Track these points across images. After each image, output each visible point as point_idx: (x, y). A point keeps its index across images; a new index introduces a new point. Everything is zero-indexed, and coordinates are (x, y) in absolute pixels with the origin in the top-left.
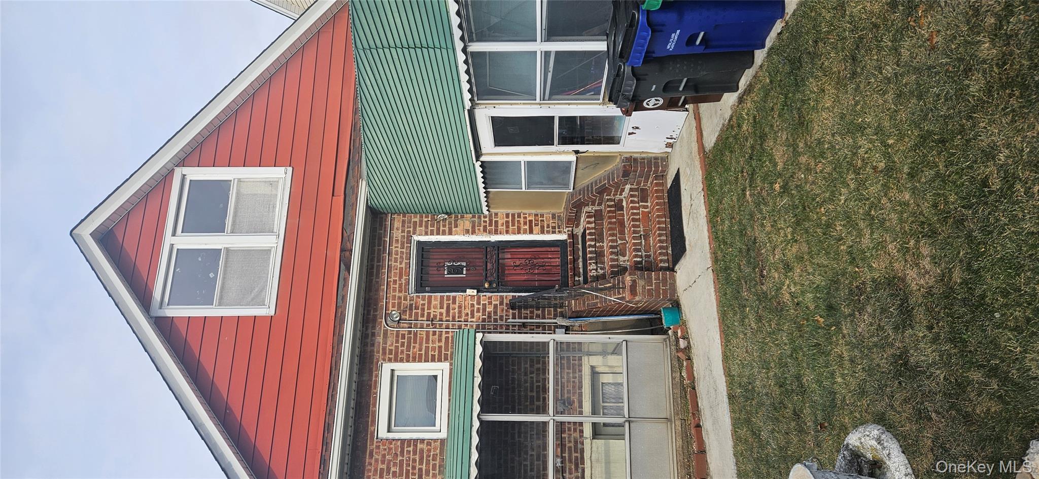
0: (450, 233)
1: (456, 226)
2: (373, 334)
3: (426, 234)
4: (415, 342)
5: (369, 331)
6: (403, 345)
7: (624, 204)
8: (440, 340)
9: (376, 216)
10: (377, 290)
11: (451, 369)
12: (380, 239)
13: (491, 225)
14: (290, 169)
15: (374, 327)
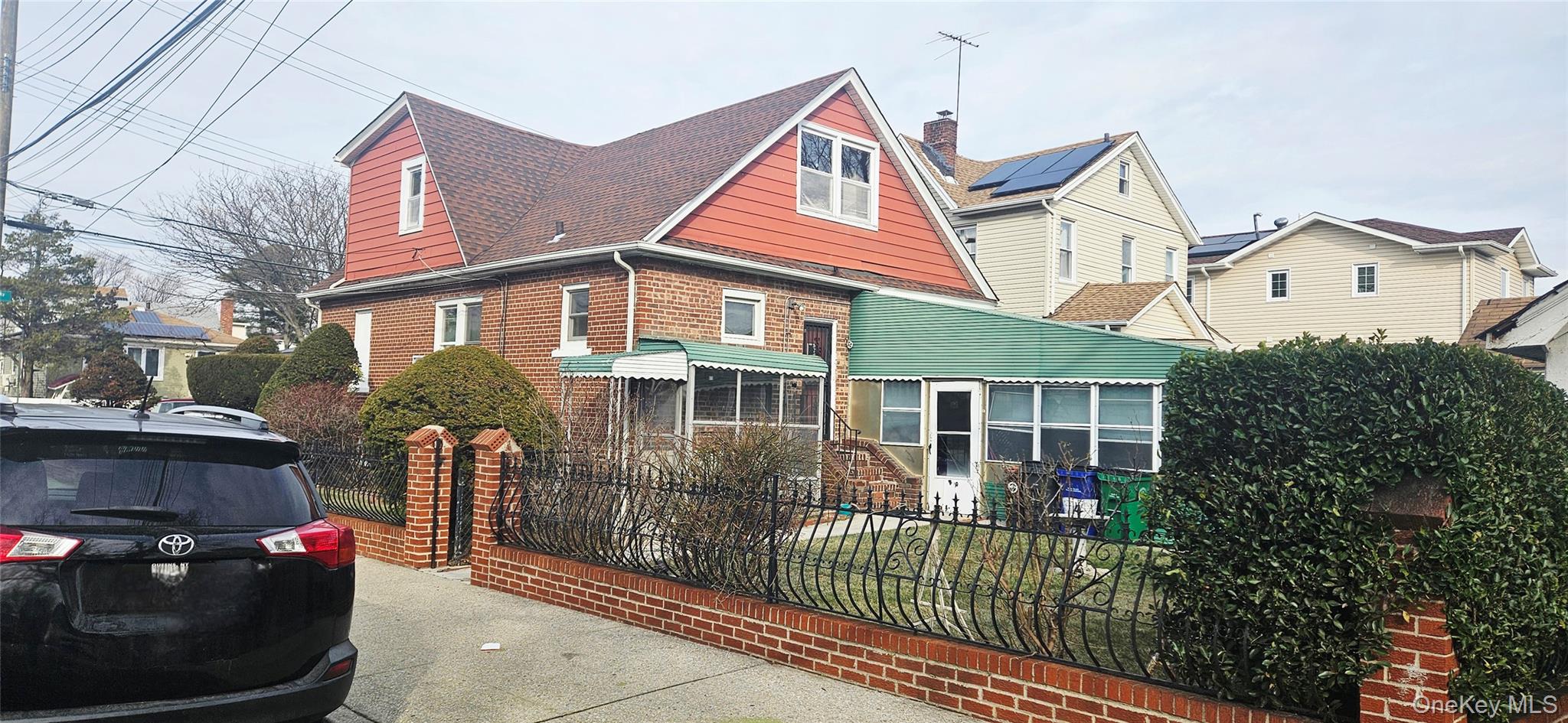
0: (838, 350)
1: (842, 354)
2: (783, 288)
3: (838, 331)
4: (778, 320)
5: (785, 285)
6: (776, 310)
7: (879, 481)
8: (778, 339)
9: (852, 294)
10: (808, 292)
11: (757, 347)
12: (837, 296)
13: (842, 381)
14: (877, 230)
15: (787, 289)
